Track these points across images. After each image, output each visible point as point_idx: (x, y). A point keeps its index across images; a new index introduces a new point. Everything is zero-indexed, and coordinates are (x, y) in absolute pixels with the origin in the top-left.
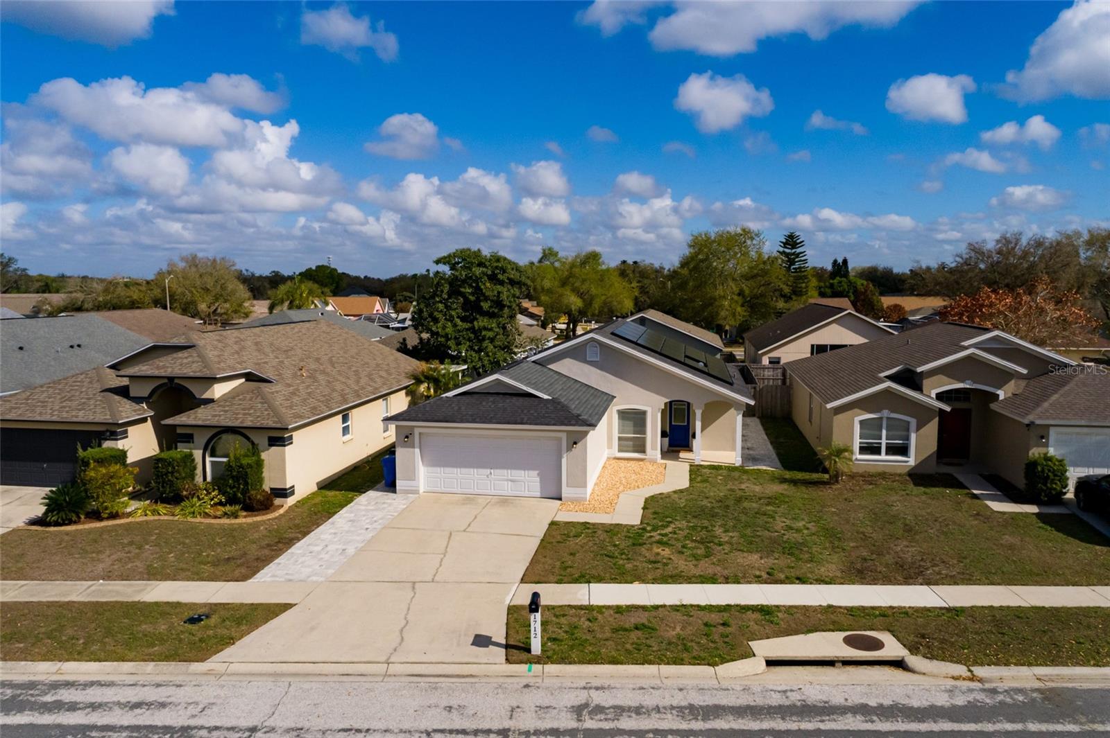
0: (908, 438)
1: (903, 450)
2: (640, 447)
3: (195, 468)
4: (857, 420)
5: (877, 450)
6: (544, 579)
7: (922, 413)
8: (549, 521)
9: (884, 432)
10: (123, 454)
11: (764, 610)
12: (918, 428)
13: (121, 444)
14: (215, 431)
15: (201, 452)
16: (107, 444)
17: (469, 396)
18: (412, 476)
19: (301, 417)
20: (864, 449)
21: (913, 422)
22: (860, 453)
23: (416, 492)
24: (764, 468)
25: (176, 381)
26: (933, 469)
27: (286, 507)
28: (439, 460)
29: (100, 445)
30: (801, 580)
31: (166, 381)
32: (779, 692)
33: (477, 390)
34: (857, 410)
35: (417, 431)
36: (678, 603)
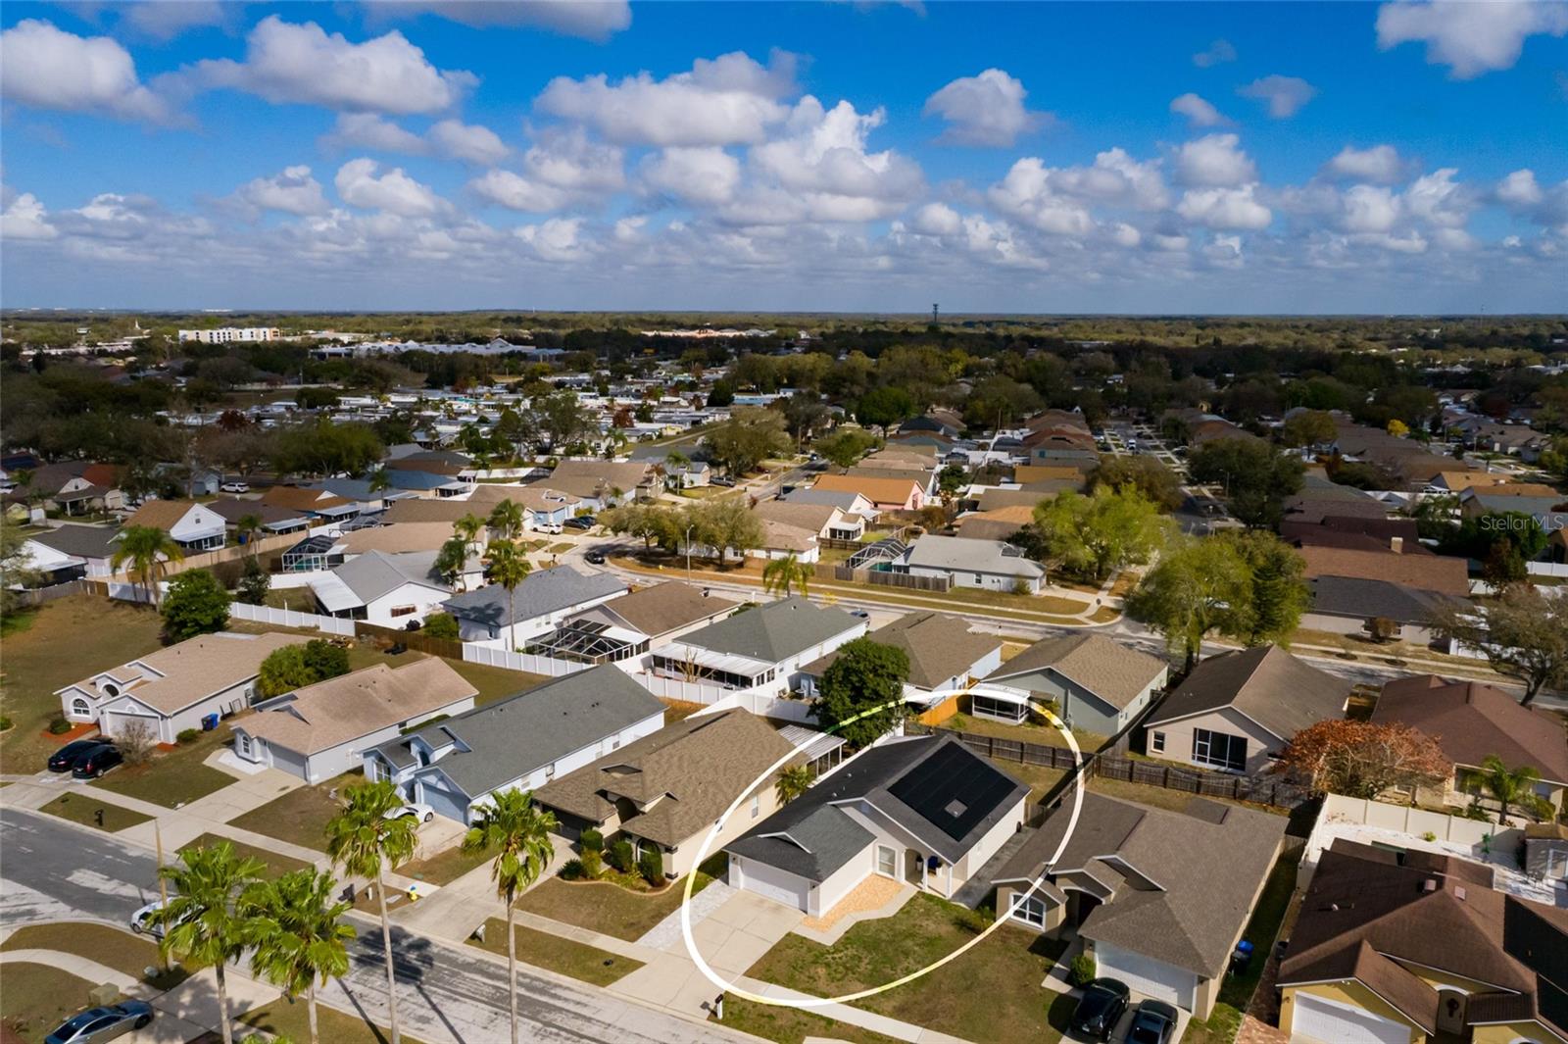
0: (1041, 913)
1: (1039, 920)
2: (892, 871)
4: (1011, 895)
5: (1024, 916)
6: (756, 975)
8: (788, 933)
9: (1028, 906)
10: (599, 837)
12: (1048, 910)
13: (600, 829)
14: (643, 838)
16: (595, 830)
18: (737, 879)
19: (683, 834)
21: (1045, 905)
24: (963, 905)
25: (630, 799)
27: (671, 886)
29: (591, 829)
31: (624, 797)
33: (776, 836)
34: (1012, 889)
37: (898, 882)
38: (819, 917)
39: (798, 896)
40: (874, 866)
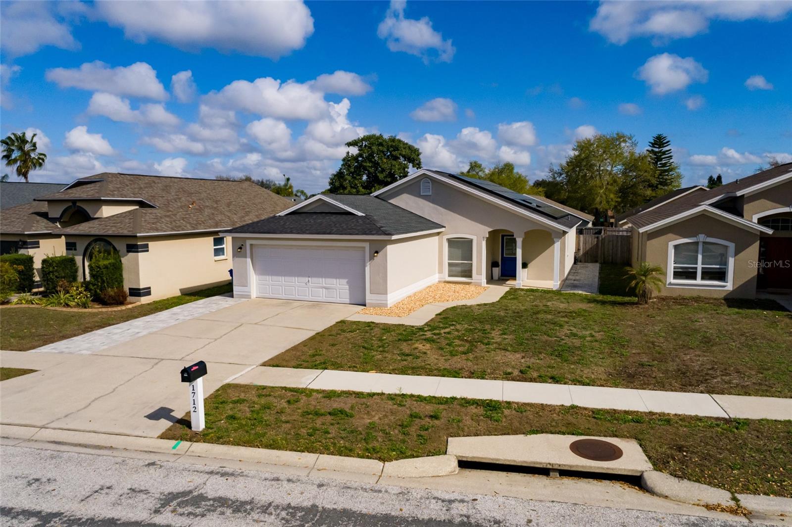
0: (726, 263)
1: (720, 275)
2: (468, 273)
3: (76, 271)
4: (672, 244)
5: (692, 275)
6: (285, 363)
7: (742, 238)
8: (339, 320)
9: (700, 257)
12: (737, 253)
13: (31, 252)
14: (92, 239)
15: (82, 257)
16: (22, 252)
17: (297, 216)
18: (245, 284)
20: (677, 274)
21: (732, 246)
22: (674, 278)
23: (248, 297)
24: (580, 292)
25: (78, 204)
26: (752, 294)
30: (555, 380)
31: (70, 204)
33: (306, 210)
34: (670, 235)
35: (248, 243)
36: (398, 392)
37: (478, 285)
38: (386, 306)
39: (347, 282)
40: (441, 271)
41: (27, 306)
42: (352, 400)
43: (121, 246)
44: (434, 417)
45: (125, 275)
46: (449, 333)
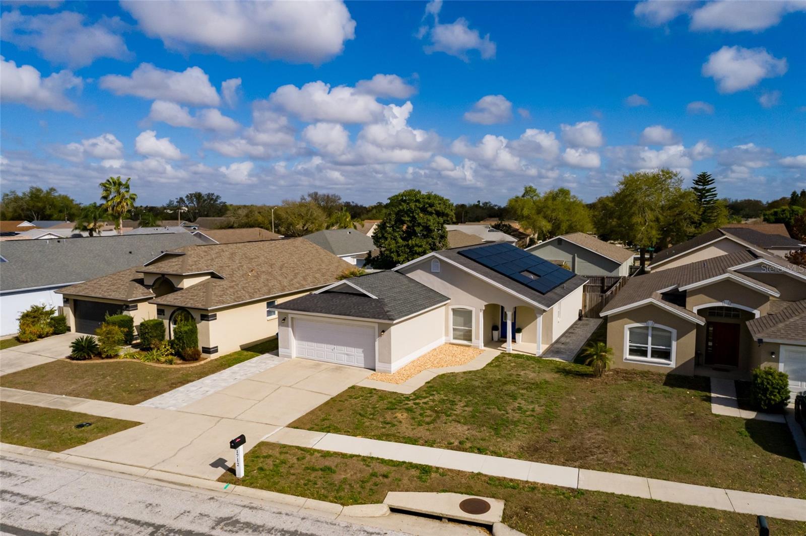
0: (670, 345)
1: (666, 355)
2: (468, 336)
3: (164, 331)
4: (627, 328)
5: (644, 353)
6: (302, 426)
8: (350, 385)
9: (650, 339)
10: (131, 320)
11: (425, 470)
12: (678, 338)
13: (132, 314)
14: (176, 308)
15: (168, 321)
16: (125, 313)
17: (328, 294)
18: (287, 347)
19: (223, 303)
20: (633, 351)
22: (630, 354)
23: (290, 357)
24: (557, 359)
25: (166, 276)
26: (691, 372)
27: (209, 360)
28: (304, 337)
29: (121, 313)
30: (480, 451)
31: (160, 276)
32: (368, 533)
33: (334, 290)
34: (626, 320)
35: (290, 316)
36: (369, 456)
37: (477, 348)
38: (390, 372)
39: (363, 351)
40: (447, 334)
41: (130, 360)
42: (338, 460)
43: (197, 316)
44: (385, 476)
45: (199, 337)
46: (425, 403)
